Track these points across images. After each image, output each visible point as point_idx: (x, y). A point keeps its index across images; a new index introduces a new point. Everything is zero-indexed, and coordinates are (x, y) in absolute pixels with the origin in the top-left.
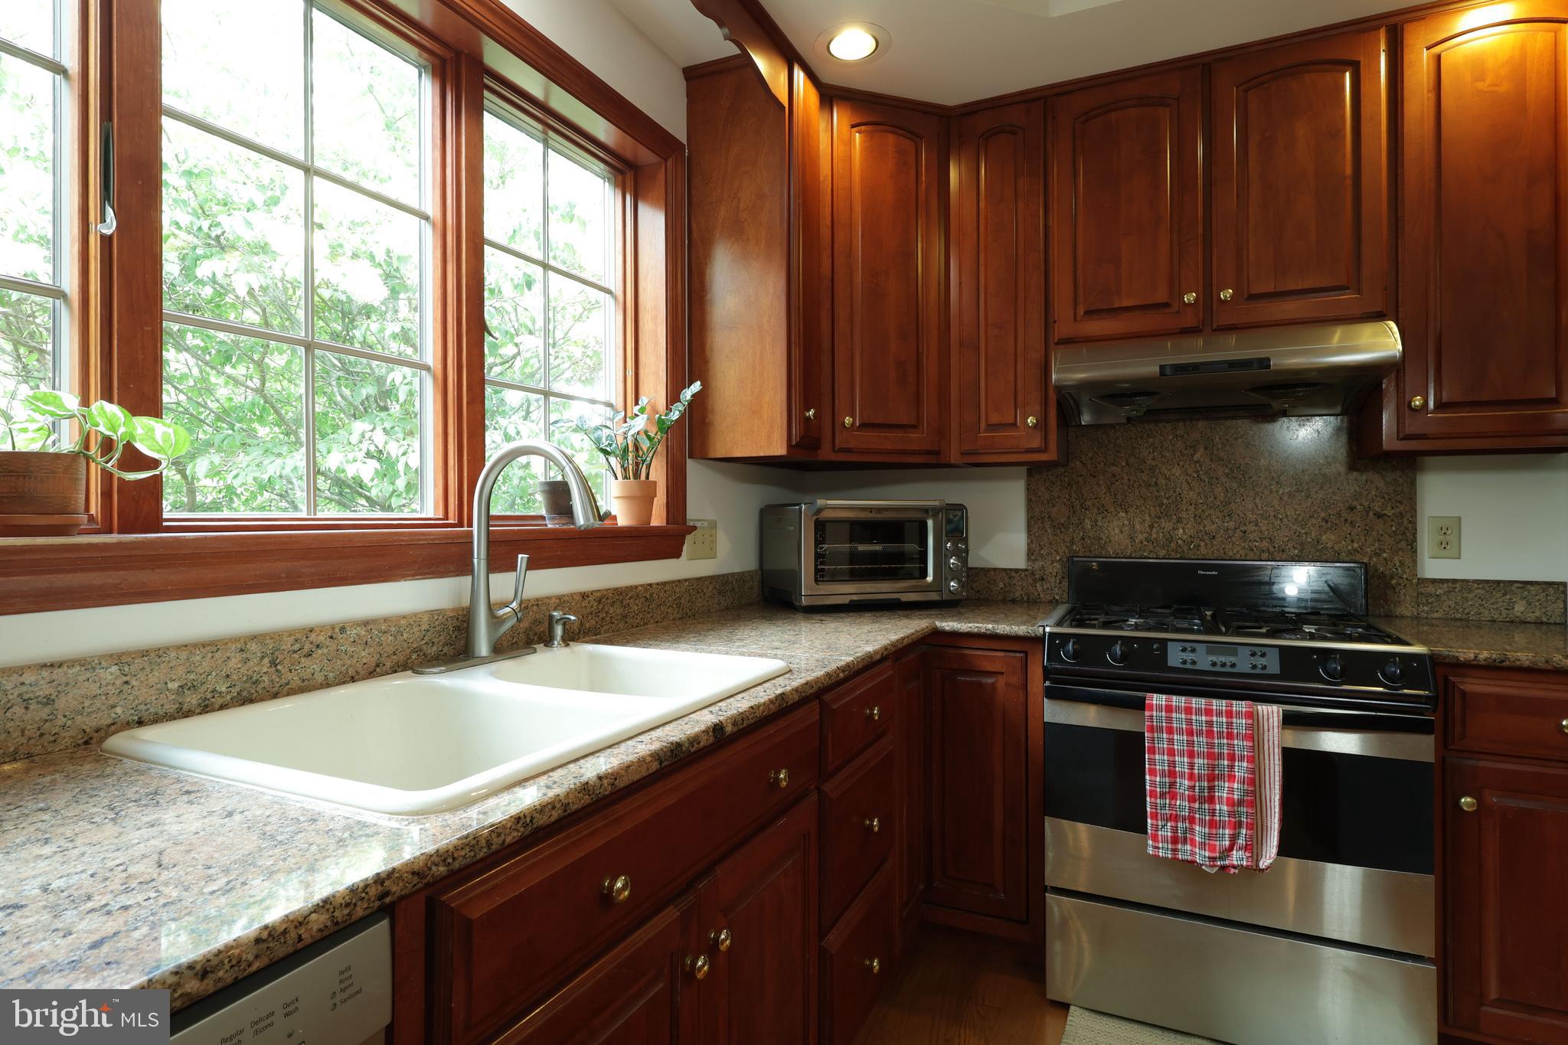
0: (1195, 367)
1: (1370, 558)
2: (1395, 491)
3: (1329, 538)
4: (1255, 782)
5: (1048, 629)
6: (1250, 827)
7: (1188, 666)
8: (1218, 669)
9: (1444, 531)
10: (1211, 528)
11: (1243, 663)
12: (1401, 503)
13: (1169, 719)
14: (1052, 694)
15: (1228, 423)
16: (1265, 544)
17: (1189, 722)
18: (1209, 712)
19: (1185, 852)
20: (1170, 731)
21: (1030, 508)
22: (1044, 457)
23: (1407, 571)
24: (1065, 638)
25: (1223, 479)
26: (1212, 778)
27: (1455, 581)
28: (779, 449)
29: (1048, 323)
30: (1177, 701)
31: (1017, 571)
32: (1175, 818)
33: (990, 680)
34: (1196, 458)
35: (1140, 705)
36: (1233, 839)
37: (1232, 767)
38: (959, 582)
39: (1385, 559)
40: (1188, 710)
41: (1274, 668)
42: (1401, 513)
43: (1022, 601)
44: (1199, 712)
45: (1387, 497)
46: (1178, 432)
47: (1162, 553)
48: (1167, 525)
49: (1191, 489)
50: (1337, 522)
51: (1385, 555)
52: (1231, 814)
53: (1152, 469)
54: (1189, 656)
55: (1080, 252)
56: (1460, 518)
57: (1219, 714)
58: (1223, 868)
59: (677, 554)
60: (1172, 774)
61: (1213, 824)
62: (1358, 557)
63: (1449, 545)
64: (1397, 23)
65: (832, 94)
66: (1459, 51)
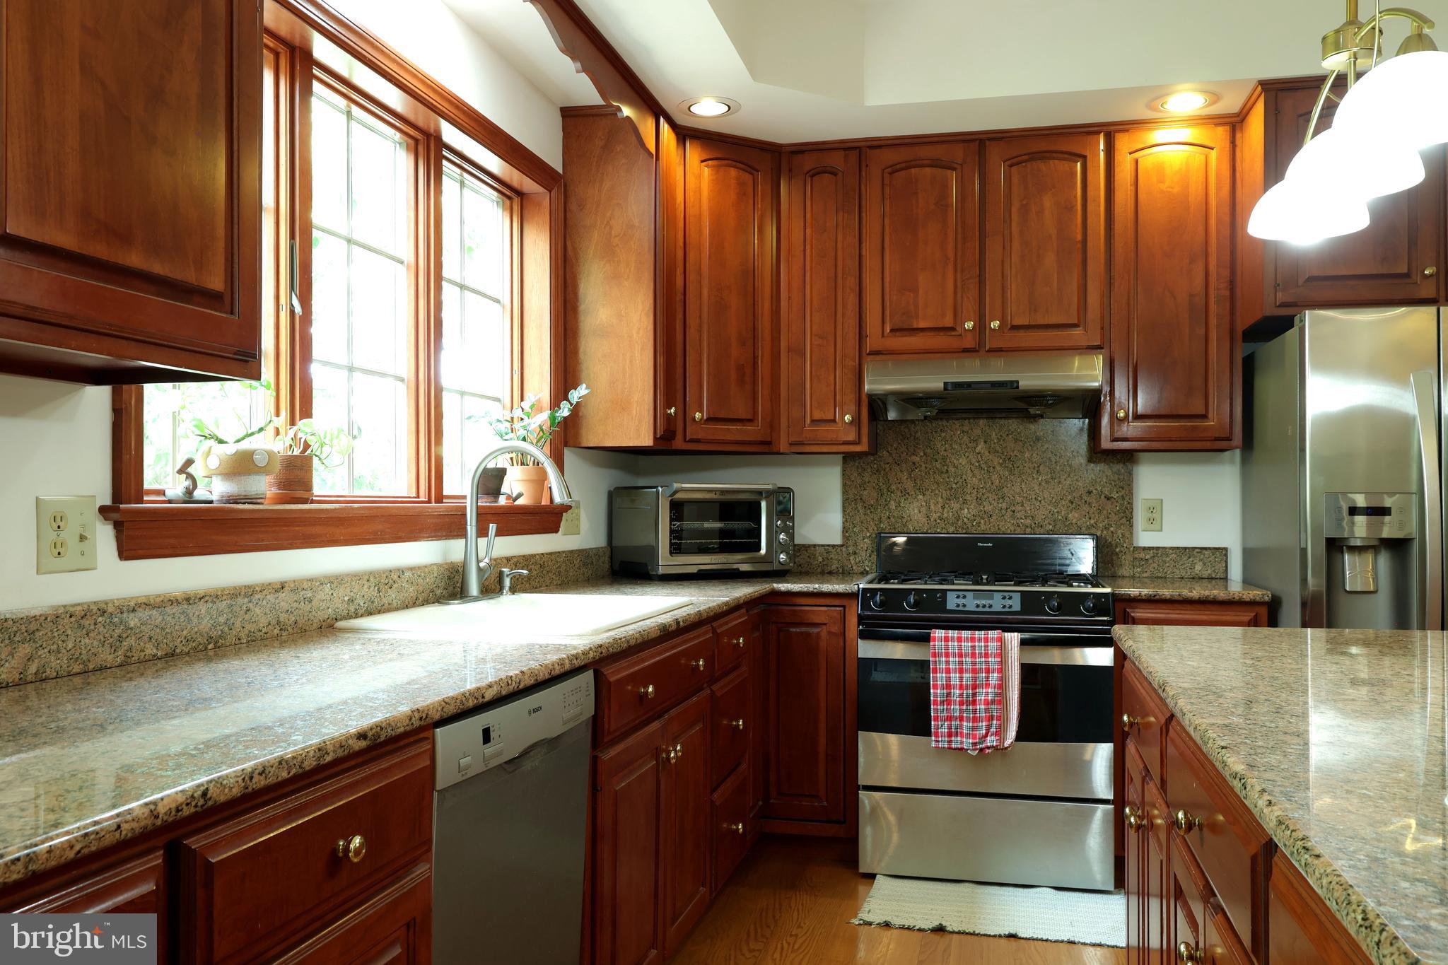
0: (969, 385)
1: (1102, 531)
2: (1119, 479)
3: (1073, 516)
4: (1002, 686)
5: (861, 586)
6: (999, 718)
7: (961, 608)
8: (980, 609)
9: (1151, 509)
10: (988, 508)
11: (997, 604)
12: (1123, 488)
13: (947, 647)
14: (864, 635)
15: (1003, 422)
16: (1028, 521)
17: (960, 647)
18: (973, 640)
19: (957, 742)
20: (947, 655)
21: (845, 492)
22: (857, 449)
23: (1127, 541)
24: (874, 591)
25: (998, 468)
26: (974, 687)
27: (1158, 548)
28: (646, 440)
29: (861, 336)
30: (952, 633)
31: (833, 546)
32: (949, 718)
33: (815, 630)
34: (978, 449)
35: (926, 639)
36: (988, 728)
37: (987, 678)
38: (787, 554)
39: (1112, 532)
40: (959, 639)
41: (1017, 606)
42: (1122, 496)
43: (837, 573)
44: (966, 640)
45: (1113, 483)
46: (966, 428)
47: (951, 530)
48: (956, 506)
49: (974, 476)
50: (1080, 503)
51: (1112, 529)
52: (987, 711)
53: (944, 458)
54: (961, 601)
55: (887, 280)
56: (1162, 500)
57: (980, 640)
58: (981, 750)
59: (556, 530)
60: (948, 687)
61: (975, 720)
62: (1093, 531)
63: (1155, 521)
64: (1110, 131)
65: (685, 134)
66: (1149, 159)
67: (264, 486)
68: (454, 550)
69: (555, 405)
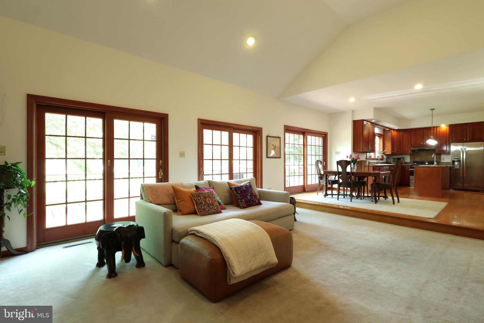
2: (439, 156)
5: (411, 165)
10: (425, 159)
14: (410, 168)
21: (410, 157)
22: (411, 154)
23: (441, 162)
25: (426, 155)
27: (444, 162)
28: (391, 154)
29: (411, 145)
31: (408, 162)
33: (406, 168)
38: (404, 162)
42: (440, 158)
46: (423, 152)
48: (422, 159)
49: (424, 156)
51: (439, 161)
53: (421, 154)
55: (414, 140)
59: (383, 160)
63: (443, 159)
64: (437, 127)
65: (394, 130)
66: (440, 130)
67: (370, 157)
68: (378, 161)
69: (383, 151)
